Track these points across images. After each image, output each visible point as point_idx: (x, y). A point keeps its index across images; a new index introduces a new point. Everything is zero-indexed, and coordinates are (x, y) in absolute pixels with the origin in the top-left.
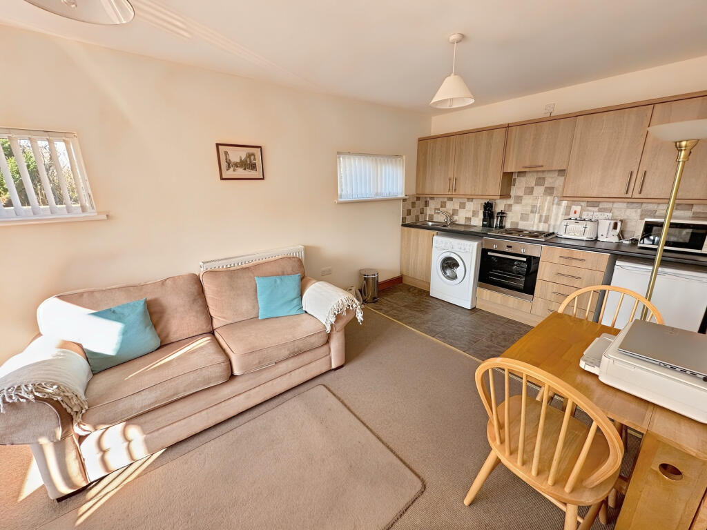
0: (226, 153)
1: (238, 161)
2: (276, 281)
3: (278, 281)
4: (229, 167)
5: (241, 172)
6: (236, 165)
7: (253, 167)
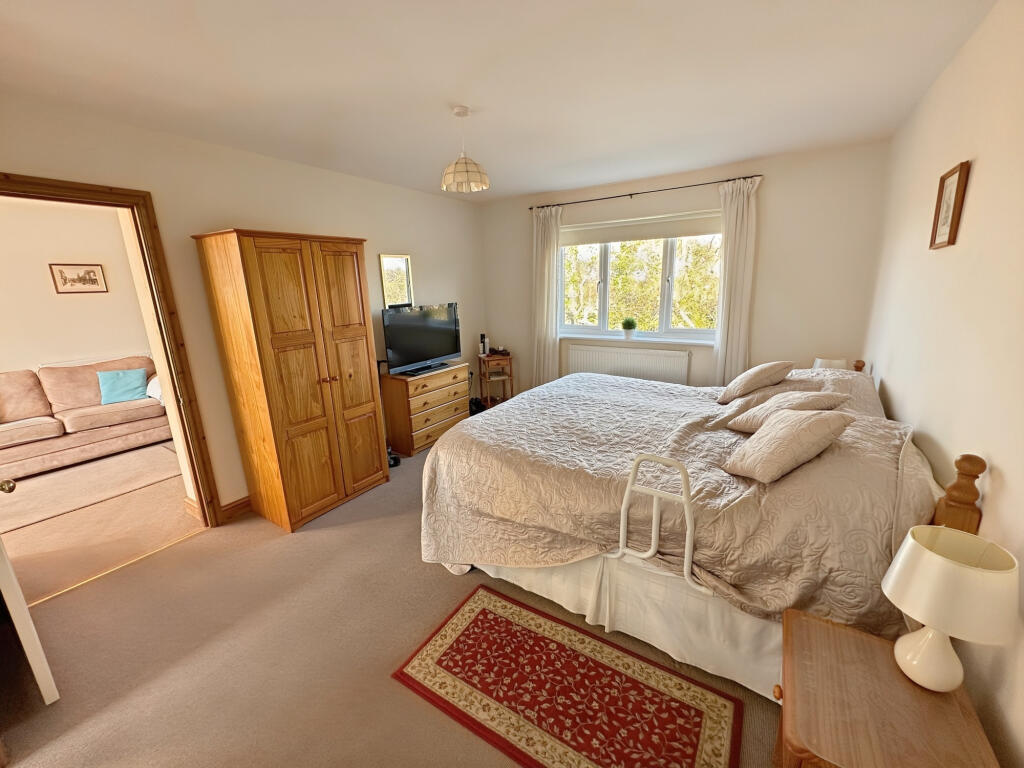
0: (61, 272)
1: (76, 277)
2: (118, 374)
3: (121, 374)
4: (65, 283)
5: (79, 286)
6: (74, 281)
7: (94, 281)
